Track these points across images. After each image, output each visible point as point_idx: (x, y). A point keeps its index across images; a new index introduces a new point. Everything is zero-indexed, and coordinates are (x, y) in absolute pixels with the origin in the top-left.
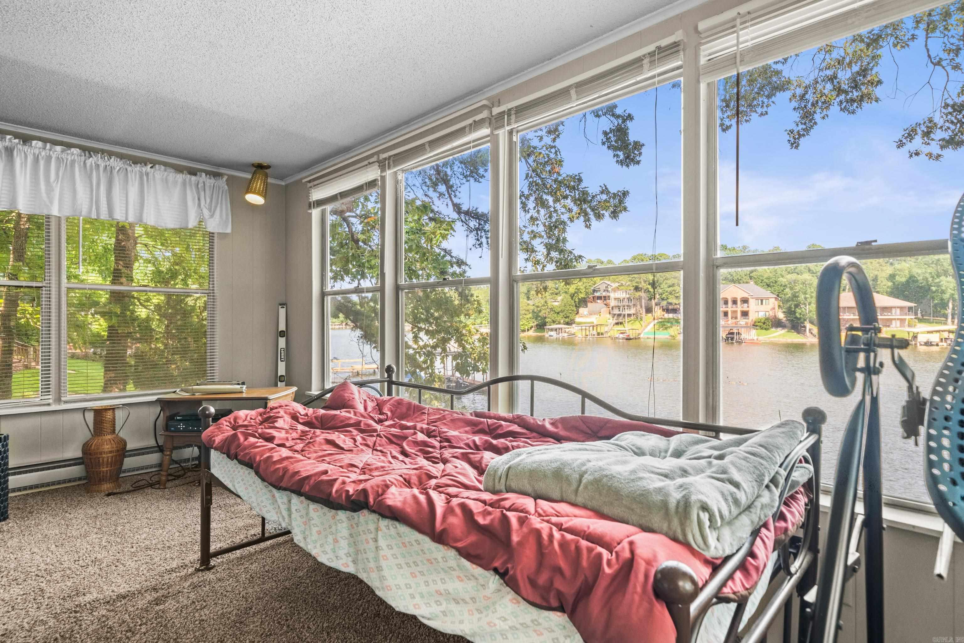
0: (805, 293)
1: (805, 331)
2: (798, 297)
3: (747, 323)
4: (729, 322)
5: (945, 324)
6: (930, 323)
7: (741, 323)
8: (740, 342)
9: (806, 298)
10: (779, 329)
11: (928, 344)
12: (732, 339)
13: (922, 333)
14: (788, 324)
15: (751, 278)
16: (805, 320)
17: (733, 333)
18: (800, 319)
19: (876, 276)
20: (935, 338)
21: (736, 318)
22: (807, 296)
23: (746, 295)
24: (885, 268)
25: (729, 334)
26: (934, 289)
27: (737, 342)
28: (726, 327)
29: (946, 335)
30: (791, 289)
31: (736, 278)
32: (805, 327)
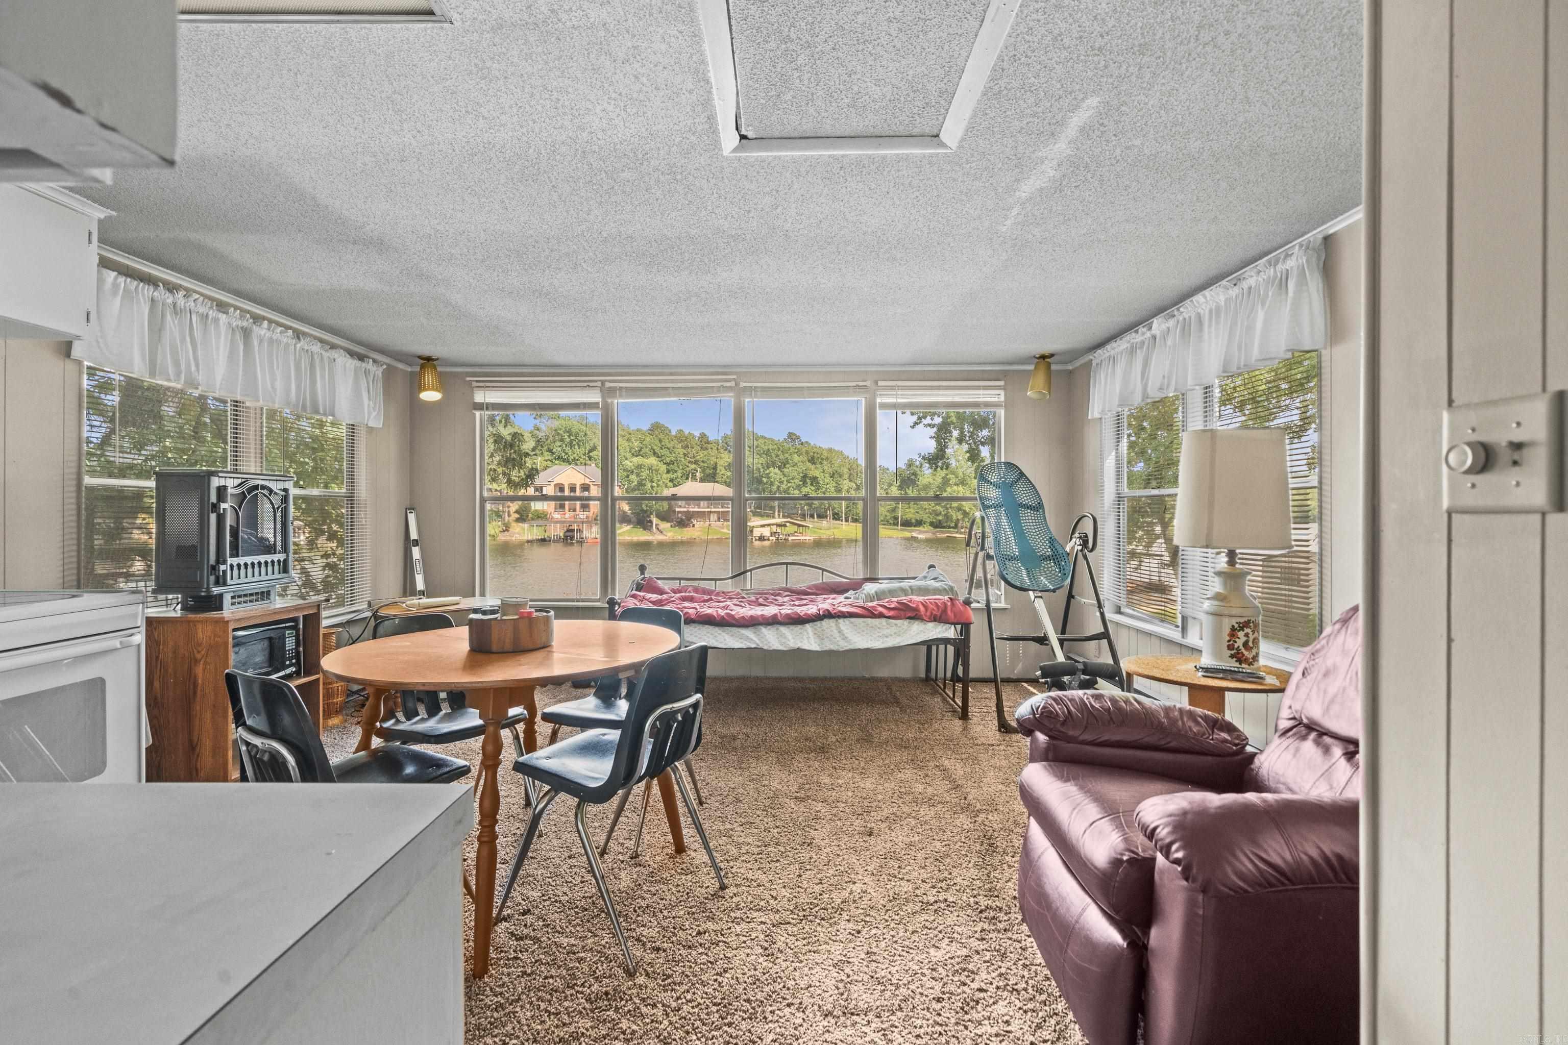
0: (652, 481)
1: (652, 526)
2: (644, 485)
3: (587, 517)
4: (567, 516)
5: (773, 517)
6: (762, 516)
7: (581, 516)
8: (581, 542)
9: (652, 487)
10: (624, 525)
11: (761, 538)
12: (572, 538)
13: (757, 527)
14: (634, 519)
15: (590, 458)
16: (651, 513)
17: (573, 531)
18: (646, 511)
19: (716, 464)
20: (766, 532)
21: (575, 510)
22: (654, 484)
23: (587, 481)
24: (723, 455)
25: (568, 531)
26: (765, 480)
27: (578, 542)
28: (564, 522)
29: (774, 528)
30: (638, 475)
31: (571, 458)
32: (651, 522)
